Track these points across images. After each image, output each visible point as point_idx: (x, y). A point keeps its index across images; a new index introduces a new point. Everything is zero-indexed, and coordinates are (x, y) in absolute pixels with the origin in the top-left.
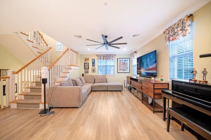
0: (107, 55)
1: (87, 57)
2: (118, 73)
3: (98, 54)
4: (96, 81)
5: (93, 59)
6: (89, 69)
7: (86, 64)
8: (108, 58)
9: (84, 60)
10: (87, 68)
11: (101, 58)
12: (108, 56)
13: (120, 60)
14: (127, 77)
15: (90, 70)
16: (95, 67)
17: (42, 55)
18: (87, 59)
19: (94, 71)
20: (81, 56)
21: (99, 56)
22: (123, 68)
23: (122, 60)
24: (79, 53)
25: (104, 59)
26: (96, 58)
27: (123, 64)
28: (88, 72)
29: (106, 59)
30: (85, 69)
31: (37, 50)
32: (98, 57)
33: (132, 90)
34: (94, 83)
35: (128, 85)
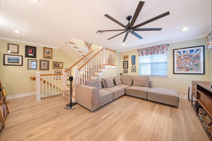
0: (153, 47)
1: (126, 54)
2: (174, 73)
3: (139, 48)
4: (134, 84)
5: (132, 56)
6: (128, 68)
7: (125, 63)
8: (155, 52)
9: (122, 58)
10: (126, 67)
11: (143, 52)
12: (155, 49)
13: (179, 52)
14: (193, 83)
15: (129, 70)
16: (136, 65)
17: (85, 57)
18: (126, 57)
19: (134, 70)
20: (120, 53)
21: (141, 51)
22: (187, 66)
23: (184, 52)
24: (117, 51)
25: (148, 53)
26: (136, 54)
27: (186, 59)
28: (127, 72)
29: (151, 53)
30: (124, 68)
31: (81, 54)
32: (139, 52)
33: (200, 112)
34: (132, 85)
35: (195, 99)
